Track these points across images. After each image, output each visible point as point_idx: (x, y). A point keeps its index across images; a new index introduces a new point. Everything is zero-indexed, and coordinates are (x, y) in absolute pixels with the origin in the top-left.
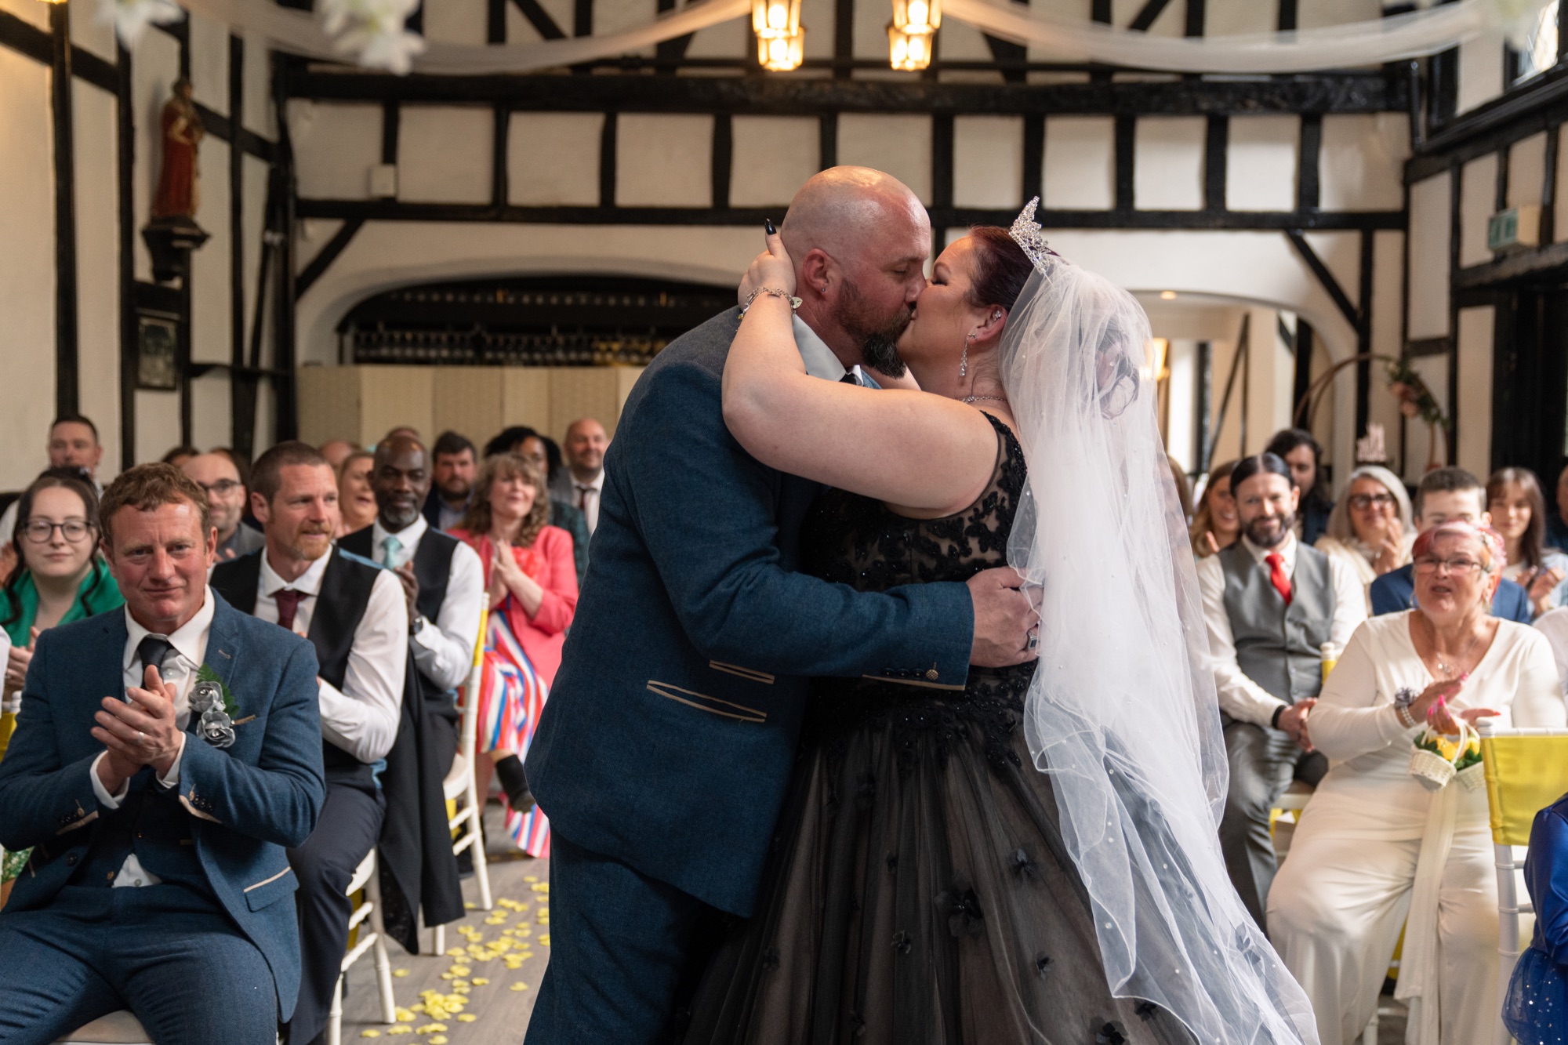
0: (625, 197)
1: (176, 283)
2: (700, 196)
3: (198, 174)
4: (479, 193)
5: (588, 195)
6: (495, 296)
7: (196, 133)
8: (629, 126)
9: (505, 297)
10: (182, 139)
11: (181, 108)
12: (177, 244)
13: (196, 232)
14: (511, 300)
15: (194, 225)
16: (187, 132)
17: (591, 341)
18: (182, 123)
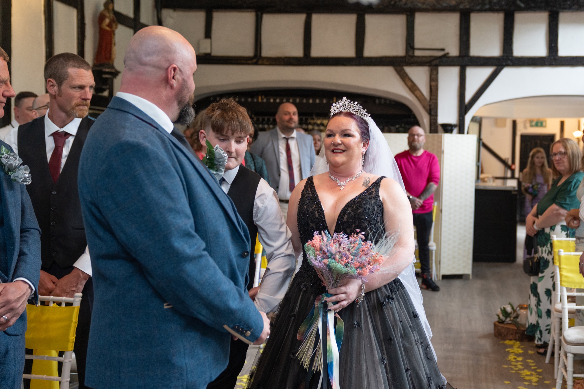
0: (315, 53)
1: (106, 94)
2: (350, 52)
3: (115, 44)
4: (249, 51)
5: (299, 52)
6: (258, 99)
7: (114, 25)
8: (317, 19)
9: (262, 99)
10: (107, 28)
11: (107, 15)
12: (105, 76)
13: (113, 71)
14: (265, 100)
15: (113, 67)
16: (110, 25)
17: (307, 119)
18: (107, 21)
